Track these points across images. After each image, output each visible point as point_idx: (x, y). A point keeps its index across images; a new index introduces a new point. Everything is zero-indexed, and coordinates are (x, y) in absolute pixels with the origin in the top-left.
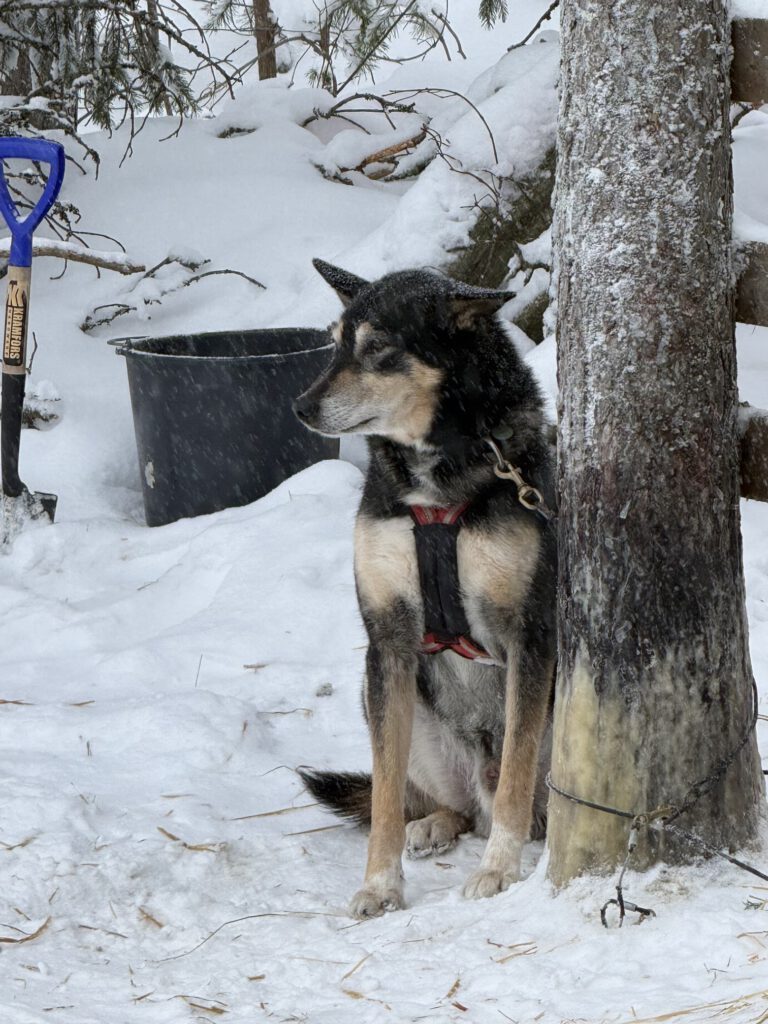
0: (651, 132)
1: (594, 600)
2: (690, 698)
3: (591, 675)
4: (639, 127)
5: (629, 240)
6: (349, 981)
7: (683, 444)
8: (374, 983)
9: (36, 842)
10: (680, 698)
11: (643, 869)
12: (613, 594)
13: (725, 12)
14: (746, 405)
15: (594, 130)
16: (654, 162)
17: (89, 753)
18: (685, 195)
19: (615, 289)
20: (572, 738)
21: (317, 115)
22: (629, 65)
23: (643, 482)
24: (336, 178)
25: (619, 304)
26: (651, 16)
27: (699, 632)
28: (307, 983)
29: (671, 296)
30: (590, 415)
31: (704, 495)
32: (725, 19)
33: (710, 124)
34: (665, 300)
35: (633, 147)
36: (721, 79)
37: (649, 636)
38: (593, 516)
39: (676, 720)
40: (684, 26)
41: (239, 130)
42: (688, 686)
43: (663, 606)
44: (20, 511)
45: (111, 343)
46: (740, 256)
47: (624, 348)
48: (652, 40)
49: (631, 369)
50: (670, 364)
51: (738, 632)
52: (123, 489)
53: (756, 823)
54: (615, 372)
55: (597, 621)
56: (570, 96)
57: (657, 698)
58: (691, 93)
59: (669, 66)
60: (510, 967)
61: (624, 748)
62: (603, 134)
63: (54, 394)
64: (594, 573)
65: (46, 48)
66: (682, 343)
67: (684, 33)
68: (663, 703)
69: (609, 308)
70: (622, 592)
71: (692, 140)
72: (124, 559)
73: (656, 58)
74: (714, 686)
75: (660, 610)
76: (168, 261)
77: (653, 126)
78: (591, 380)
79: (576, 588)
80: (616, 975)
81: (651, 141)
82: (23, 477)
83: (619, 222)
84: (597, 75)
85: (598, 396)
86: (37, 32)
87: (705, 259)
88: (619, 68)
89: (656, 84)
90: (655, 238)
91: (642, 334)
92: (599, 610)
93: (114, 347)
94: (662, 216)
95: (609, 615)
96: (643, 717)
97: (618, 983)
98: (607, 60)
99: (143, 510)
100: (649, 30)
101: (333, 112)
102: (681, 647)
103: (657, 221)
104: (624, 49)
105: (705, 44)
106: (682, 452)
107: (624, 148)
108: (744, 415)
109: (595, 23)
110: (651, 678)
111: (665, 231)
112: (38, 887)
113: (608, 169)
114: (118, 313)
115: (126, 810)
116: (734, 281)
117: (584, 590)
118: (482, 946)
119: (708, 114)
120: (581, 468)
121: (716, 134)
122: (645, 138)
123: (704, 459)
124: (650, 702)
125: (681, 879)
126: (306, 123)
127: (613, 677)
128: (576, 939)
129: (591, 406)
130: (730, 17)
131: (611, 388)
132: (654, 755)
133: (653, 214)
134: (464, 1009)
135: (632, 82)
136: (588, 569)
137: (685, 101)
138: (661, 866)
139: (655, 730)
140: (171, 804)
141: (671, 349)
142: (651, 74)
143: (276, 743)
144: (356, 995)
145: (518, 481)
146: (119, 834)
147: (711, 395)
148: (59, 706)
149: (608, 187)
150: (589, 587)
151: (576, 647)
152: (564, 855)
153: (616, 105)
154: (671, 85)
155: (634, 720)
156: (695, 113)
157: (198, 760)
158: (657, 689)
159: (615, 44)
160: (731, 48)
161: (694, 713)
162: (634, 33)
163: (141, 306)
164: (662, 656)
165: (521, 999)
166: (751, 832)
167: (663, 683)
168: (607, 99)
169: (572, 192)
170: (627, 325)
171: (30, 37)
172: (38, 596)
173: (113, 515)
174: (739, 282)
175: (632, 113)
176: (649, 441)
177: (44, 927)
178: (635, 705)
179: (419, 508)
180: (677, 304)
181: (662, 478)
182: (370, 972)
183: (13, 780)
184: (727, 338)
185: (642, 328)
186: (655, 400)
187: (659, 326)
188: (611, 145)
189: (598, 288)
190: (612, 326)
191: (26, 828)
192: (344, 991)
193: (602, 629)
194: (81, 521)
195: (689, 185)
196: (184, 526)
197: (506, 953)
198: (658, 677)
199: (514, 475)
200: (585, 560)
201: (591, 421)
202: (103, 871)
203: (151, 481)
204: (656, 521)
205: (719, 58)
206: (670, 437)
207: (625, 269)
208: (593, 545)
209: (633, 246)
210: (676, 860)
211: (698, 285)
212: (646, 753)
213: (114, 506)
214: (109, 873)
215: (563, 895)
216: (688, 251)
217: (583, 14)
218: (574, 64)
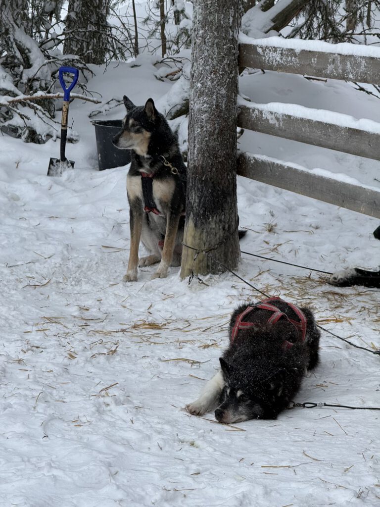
0: (214, 74)
1: (195, 201)
2: (220, 229)
3: (193, 222)
4: (211, 72)
5: (208, 104)
6: (124, 303)
7: (220, 160)
8: (129, 304)
9: (53, 257)
10: (217, 229)
11: (205, 275)
12: (200, 200)
13: (237, 41)
14: (239, 150)
15: (199, 73)
16: (215, 82)
17: (73, 232)
18: (223, 92)
19: (203, 117)
20: (187, 239)
21: (158, 62)
22: (209, 55)
23: (209, 170)
24: (160, 79)
25: (204, 121)
26: (216, 42)
27: (223, 211)
28: (112, 303)
29: (218, 119)
30: (196, 151)
31: (226, 175)
32: (237, 43)
33: (231, 73)
34: (217, 120)
35: (209, 78)
36: (235, 60)
37: (209, 212)
38: (195, 178)
39: (216, 235)
40: (225, 45)
41: (136, 66)
42: (219, 226)
43: (213, 204)
44: (65, 165)
45: (91, 122)
46: (239, 109)
47: (205, 133)
48: (216, 48)
49: (207, 139)
50: (217, 138)
51: (234, 211)
52: (94, 160)
53: (237, 263)
54: (202, 140)
55: (195, 207)
56: (193, 63)
57: (211, 229)
58: (226, 64)
59: (220, 56)
60: (165, 302)
61: (201, 242)
62: (202, 74)
63: (77, 134)
64: (195, 194)
65: (88, 42)
66: (221, 132)
67: (225, 47)
68: (212, 230)
69: (202, 122)
70: (202, 200)
71: (226, 76)
72: (91, 179)
73: (217, 54)
74: (227, 226)
75: (212, 205)
76: (112, 100)
77: (215, 72)
78: (196, 141)
79: (190, 198)
80: (194, 305)
81: (214, 76)
82: (66, 156)
83: (205, 98)
84: (201, 57)
85: (198, 146)
86: (86, 38)
87: (228, 109)
88: (206, 56)
89: (216, 60)
90: (215, 103)
91: (210, 129)
92: (196, 204)
93: (92, 123)
94: (217, 97)
95: (199, 206)
96: (207, 234)
97: (194, 307)
98: (203, 53)
99: (98, 166)
100: (215, 45)
101: (162, 62)
102: (218, 215)
103: (215, 99)
104: (208, 51)
105: (230, 50)
106: (220, 162)
107: (207, 78)
108: (239, 152)
109: (200, 43)
110: (209, 223)
111: (217, 101)
112: (50, 270)
113: (202, 84)
114: (98, 113)
115: (79, 249)
116: (236, 116)
117: (192, 199)
118: (161, 294)
119: (231, 70)
120: (193, 165)
121: (233, 75)
122: (213, 75)
123: (226, 164)
124: (209, 230)
125: (215, 278)
126: (155, 65)
127: (199, 223)
128: (185, 294)
129: (196, 149)
130: (238, 43)
131: (202, 144)
132: (209, 244)
133: (214, 97)
134: (151, 313)
135: (210, 60)
136: (194, 193)
137: (224, 66)
138: (210, 274)
139: (210, 237)
140: (91, 247)
141: (218, 134)
142: (215, 58)
143: (122, 231)
144: (124, 307)
145: (171, 166)
146: (76, 255)
147: (229, 146)
148: (67, 219)
149: (203, 89)
150: (194, 198)
151: (190, 214)
152: (185, 270)
153: (205, 66)
154: (221, 61)
155: (204, 235)
156: (227, 69)
157: (100, 236)
158: (211, 227)
159: (206, 49)
160: (238, 52)
161: (221, 233)
162: (211, 46)
163: (104, 111)
164: (213, 217)
165: (167, 311)
166: (236, 266)
167: (213, 225)
168: (203, 64)
169: (193, 90)
170: (206, 127)
171: (84, 39)
172: (67, 188)
173: (90, 167)
174: (238, 116)
175: (210, 69)
176: (211, 159)
177: (49, 282)
178: (205, 231)
179: (143, 173)
180: (220, 121)
181: (214, 169)
182: (129, 301)
183: (51, 239)
184: (234, 131)
185: (210, 128)
186: (213, 148)
187: (215, 127)
188: (204, 77)
189: (199, 116)
190: (202, 127)
191: (51, 253)
192: (122, 306)
193: (197, 210)
194: (80, 169)
195: (225, 89)
196: (107, 171)
197: (166, 297)
198: (211, 223)
199: (169, 165)
200: (193, 191)
201: (196, 153)
202: (69, 266)
203: (100, 158)
204: (212, 180)
205: (234, 54)
206: (217, 158)
207: (206, 112)
208: (195, 186)
209: (208, 105)
210: (214, 273)
211: (226, 116)
212: (207, 244)
213: (91, 165)
214: (70, 267)
215: (183, 281)
216: (224, 107)
217: (197, 41)
218: (194, 54)
